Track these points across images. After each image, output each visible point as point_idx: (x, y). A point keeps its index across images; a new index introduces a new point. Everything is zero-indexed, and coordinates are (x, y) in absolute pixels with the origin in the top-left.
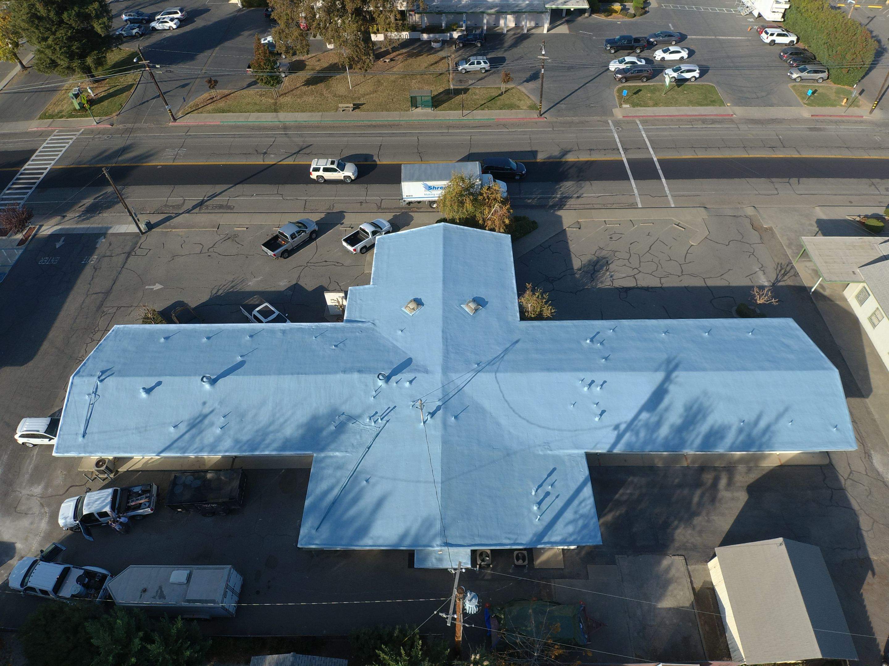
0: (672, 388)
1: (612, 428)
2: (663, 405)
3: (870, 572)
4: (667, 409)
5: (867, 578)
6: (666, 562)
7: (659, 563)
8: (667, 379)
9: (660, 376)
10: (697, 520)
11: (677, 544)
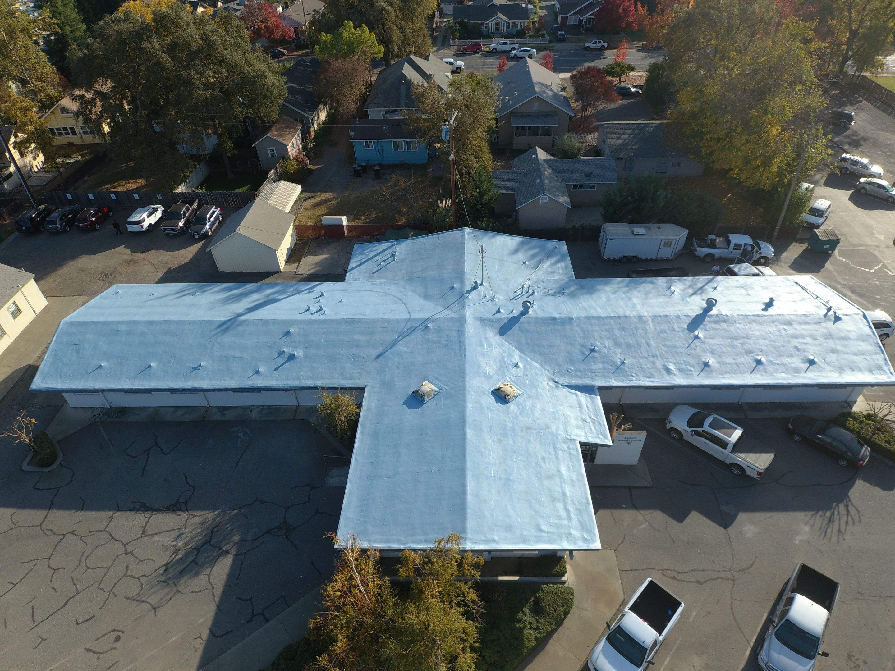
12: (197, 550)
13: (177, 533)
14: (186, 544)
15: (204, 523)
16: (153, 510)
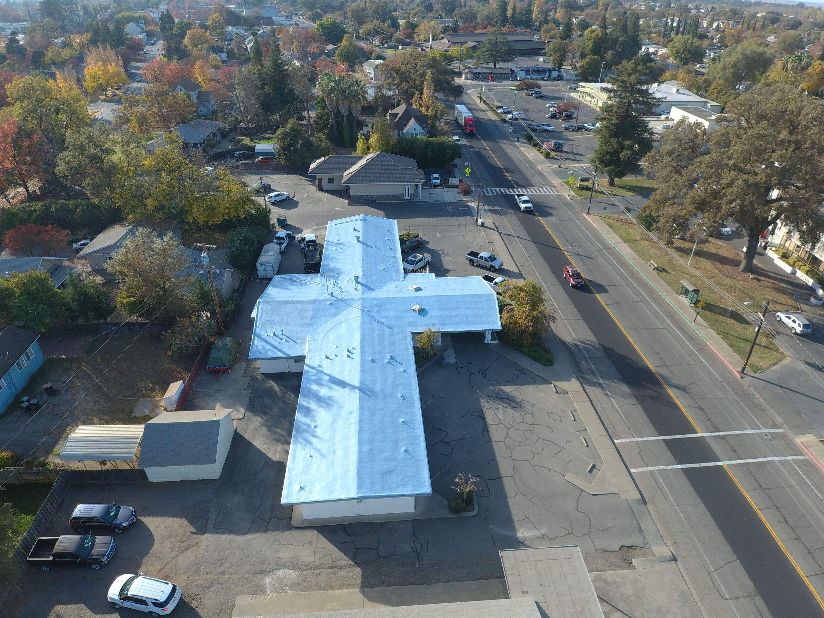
0: (347, 390)
1: (320, 364)
2: (333, 386)
3: (195, 531)
4: (330, 388)
5: (191, 527)
6: (242, 410)
7: (242, 406)
8: (353, 387)
9: (356, 383)
10: (264, 430)
11: (252, 417)
12: (501, 399)
13: (496, 411)
14: (500, 405)
15: (487, 402)
16: (486, 425)
